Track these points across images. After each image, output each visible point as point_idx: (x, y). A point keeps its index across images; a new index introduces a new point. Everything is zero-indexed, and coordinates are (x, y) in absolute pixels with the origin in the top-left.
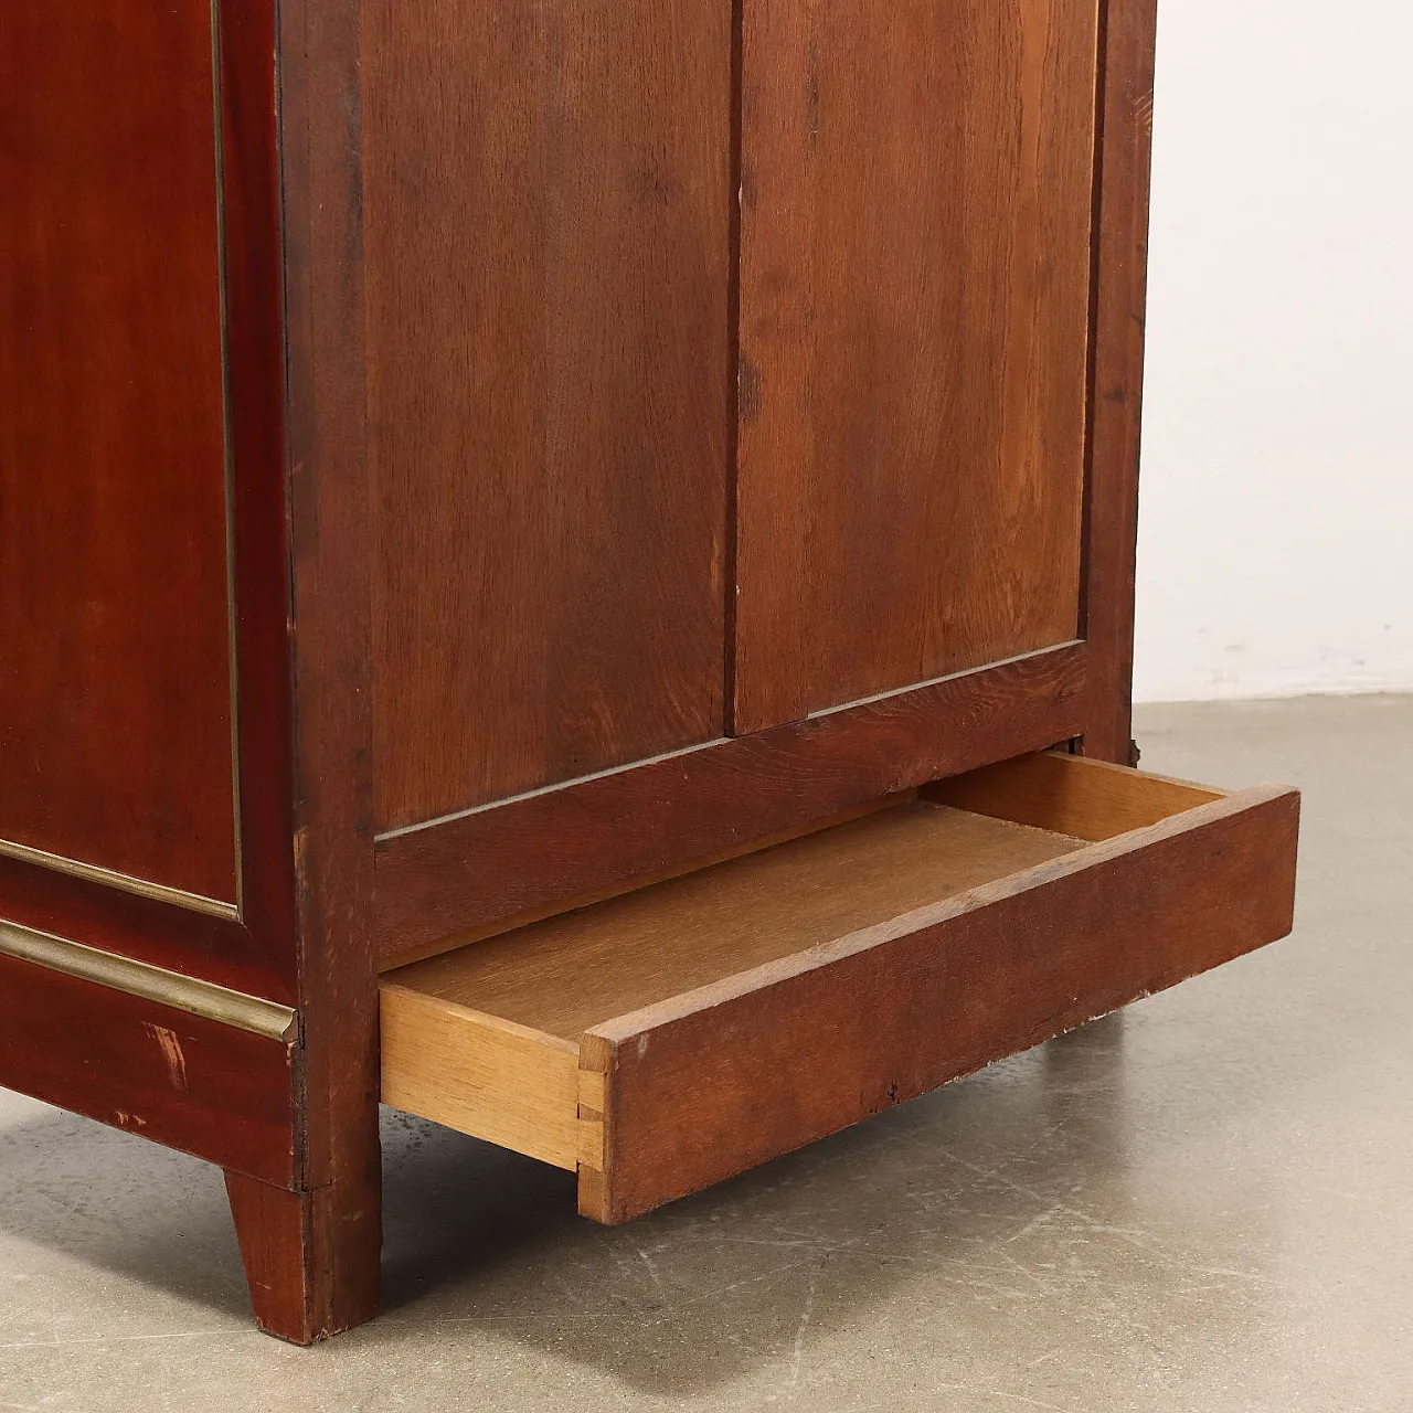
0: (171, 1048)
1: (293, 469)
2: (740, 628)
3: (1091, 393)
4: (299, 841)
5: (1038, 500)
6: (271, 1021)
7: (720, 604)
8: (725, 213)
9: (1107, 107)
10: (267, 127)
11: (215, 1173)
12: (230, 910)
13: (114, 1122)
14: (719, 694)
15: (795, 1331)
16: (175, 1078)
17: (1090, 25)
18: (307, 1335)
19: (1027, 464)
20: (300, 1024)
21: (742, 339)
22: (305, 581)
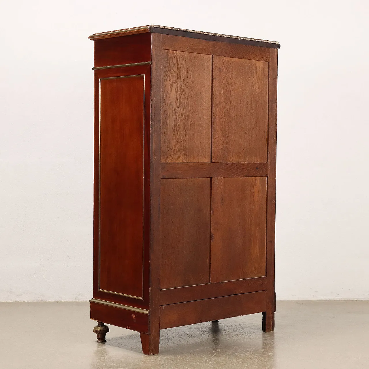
0: (134, 317)
1: (151, 242)
2: (211, 269)
3: (267, 241)
4: (150, 289)
5: (258, 255)
6: (146, 312)
7: (208, 265)
8: (209, 214)
9: (268, 202)
10: (149, 202)
11: (139, 333)
12: (142, 298)
13: (127, 328)
14: (209, 277)
15: (214, 354)
16: (134, 321)
17: (265, 190)
18: (149, 354)
19: (256, 250)
20: (149, 312)
21: (211, 230)
22: (152, 257)
